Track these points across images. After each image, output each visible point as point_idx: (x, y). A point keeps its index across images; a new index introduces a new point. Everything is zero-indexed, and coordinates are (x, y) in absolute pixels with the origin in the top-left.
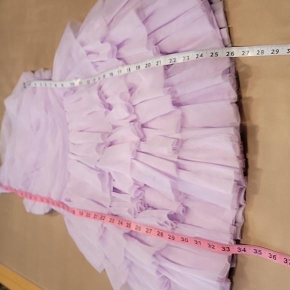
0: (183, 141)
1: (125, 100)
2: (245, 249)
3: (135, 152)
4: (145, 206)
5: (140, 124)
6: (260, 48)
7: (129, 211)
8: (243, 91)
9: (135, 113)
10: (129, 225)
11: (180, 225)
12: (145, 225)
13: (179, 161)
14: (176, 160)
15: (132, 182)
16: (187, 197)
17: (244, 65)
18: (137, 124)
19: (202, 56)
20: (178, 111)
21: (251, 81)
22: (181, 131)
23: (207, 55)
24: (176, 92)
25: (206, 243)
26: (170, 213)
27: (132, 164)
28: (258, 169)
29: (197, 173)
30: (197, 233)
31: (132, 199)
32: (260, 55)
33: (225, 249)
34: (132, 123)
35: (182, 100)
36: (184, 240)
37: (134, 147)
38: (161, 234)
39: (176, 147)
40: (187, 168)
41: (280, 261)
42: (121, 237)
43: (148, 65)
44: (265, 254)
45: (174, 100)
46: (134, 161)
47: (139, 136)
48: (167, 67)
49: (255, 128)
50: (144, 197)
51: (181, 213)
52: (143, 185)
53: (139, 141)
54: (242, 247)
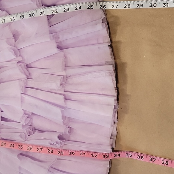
0: (67, 77)
1: (11, 45)
2: (119, 154)
3: (24, 88)
4: (32, 130)
5: (25, 65)
6: (127, 3)
7: (21, 136)
8: (113, 36)
9: (20, 55)
10: (21, 147)
11: (67, 143)
12: (35, 146)
13: (65, 93)
14: (63, 92)
15: (23, 112)
16: (71, 120)
17: (113, 16)
18: (23, 65)
19: (80, 8)
20: (61, 53)
21: (119, 29)
22: (65, 70)
23: (84, 7)
24: (59, 38)
25: (90, 154)
26: (60, 134)
27: (22, 98)
28: (127, 95)
29: (81, 102)
30: (83, 148)
31: (23, 126)
32: (127, 8)
33: (105, 156)
34: (19, 64)
35: (64, 44)
36: (72, 153)
37: (23, 84)
38: (51, 151)
39: (63, 82)
40: (72, 98)
41: (146, 160)
42: (16, 157)
43: (32, 15)
44: (135, 156)
45: (58, 44)
46: (23, 96)
47: (25, 74)
48: (49, 17)
49: (124, 65)
50: (32, 123)
51: (68, 133)
52: (31, 114)
53: (26, 78)
54: (117, 153)
